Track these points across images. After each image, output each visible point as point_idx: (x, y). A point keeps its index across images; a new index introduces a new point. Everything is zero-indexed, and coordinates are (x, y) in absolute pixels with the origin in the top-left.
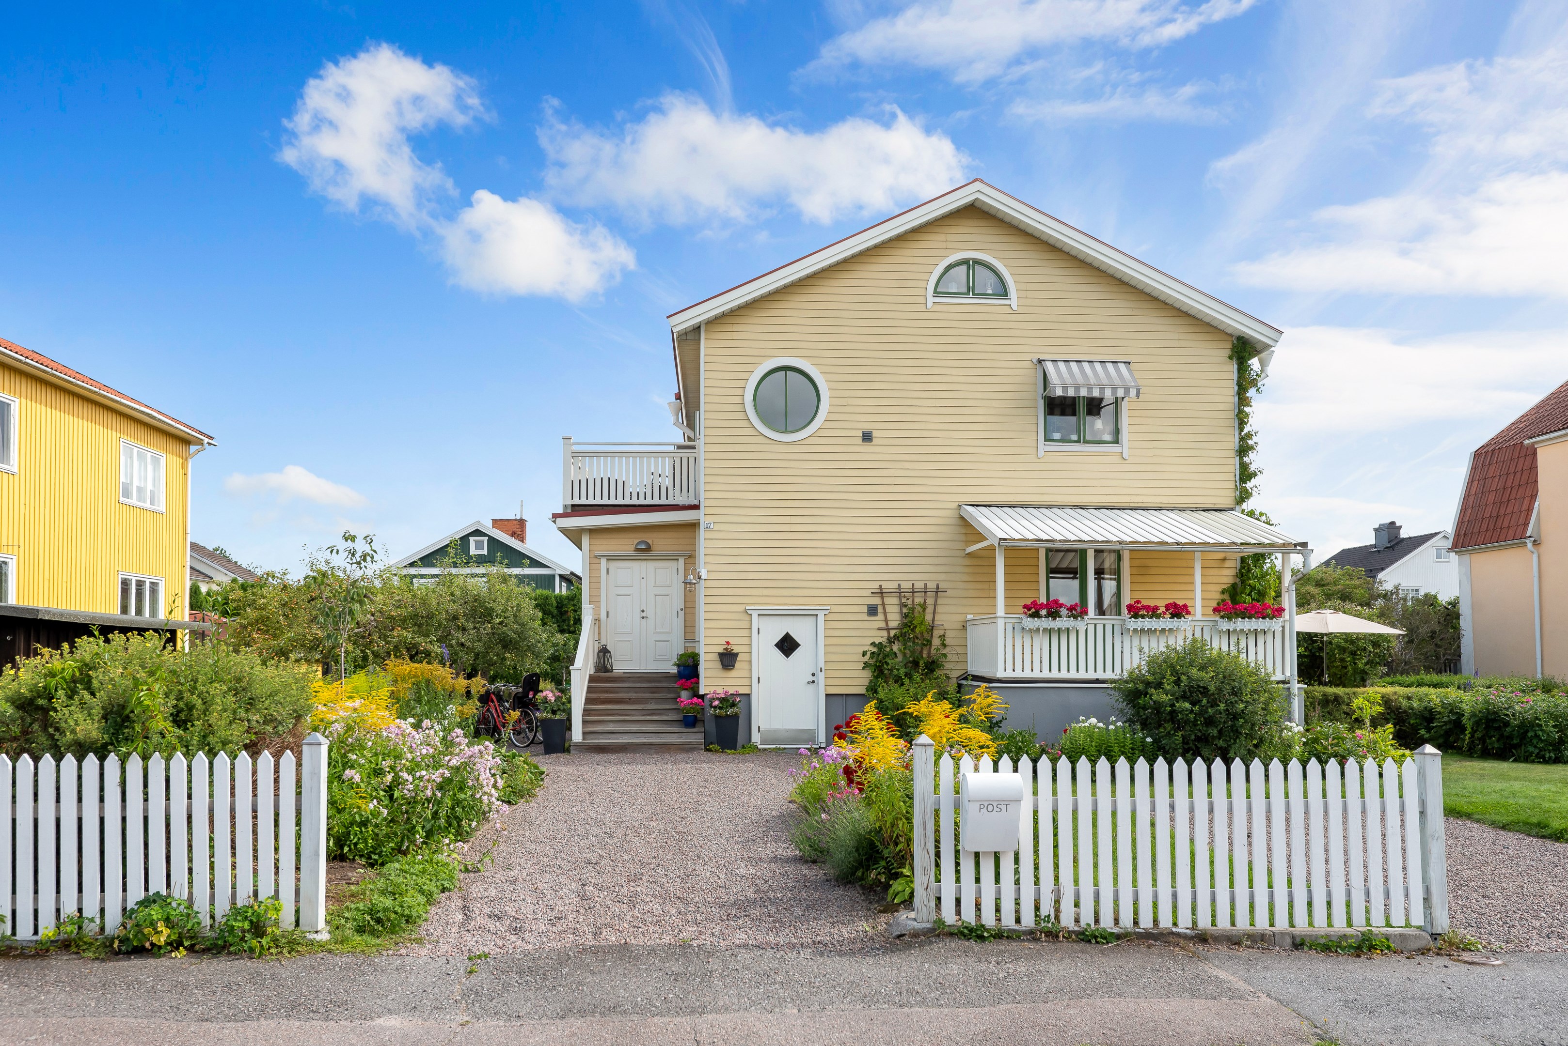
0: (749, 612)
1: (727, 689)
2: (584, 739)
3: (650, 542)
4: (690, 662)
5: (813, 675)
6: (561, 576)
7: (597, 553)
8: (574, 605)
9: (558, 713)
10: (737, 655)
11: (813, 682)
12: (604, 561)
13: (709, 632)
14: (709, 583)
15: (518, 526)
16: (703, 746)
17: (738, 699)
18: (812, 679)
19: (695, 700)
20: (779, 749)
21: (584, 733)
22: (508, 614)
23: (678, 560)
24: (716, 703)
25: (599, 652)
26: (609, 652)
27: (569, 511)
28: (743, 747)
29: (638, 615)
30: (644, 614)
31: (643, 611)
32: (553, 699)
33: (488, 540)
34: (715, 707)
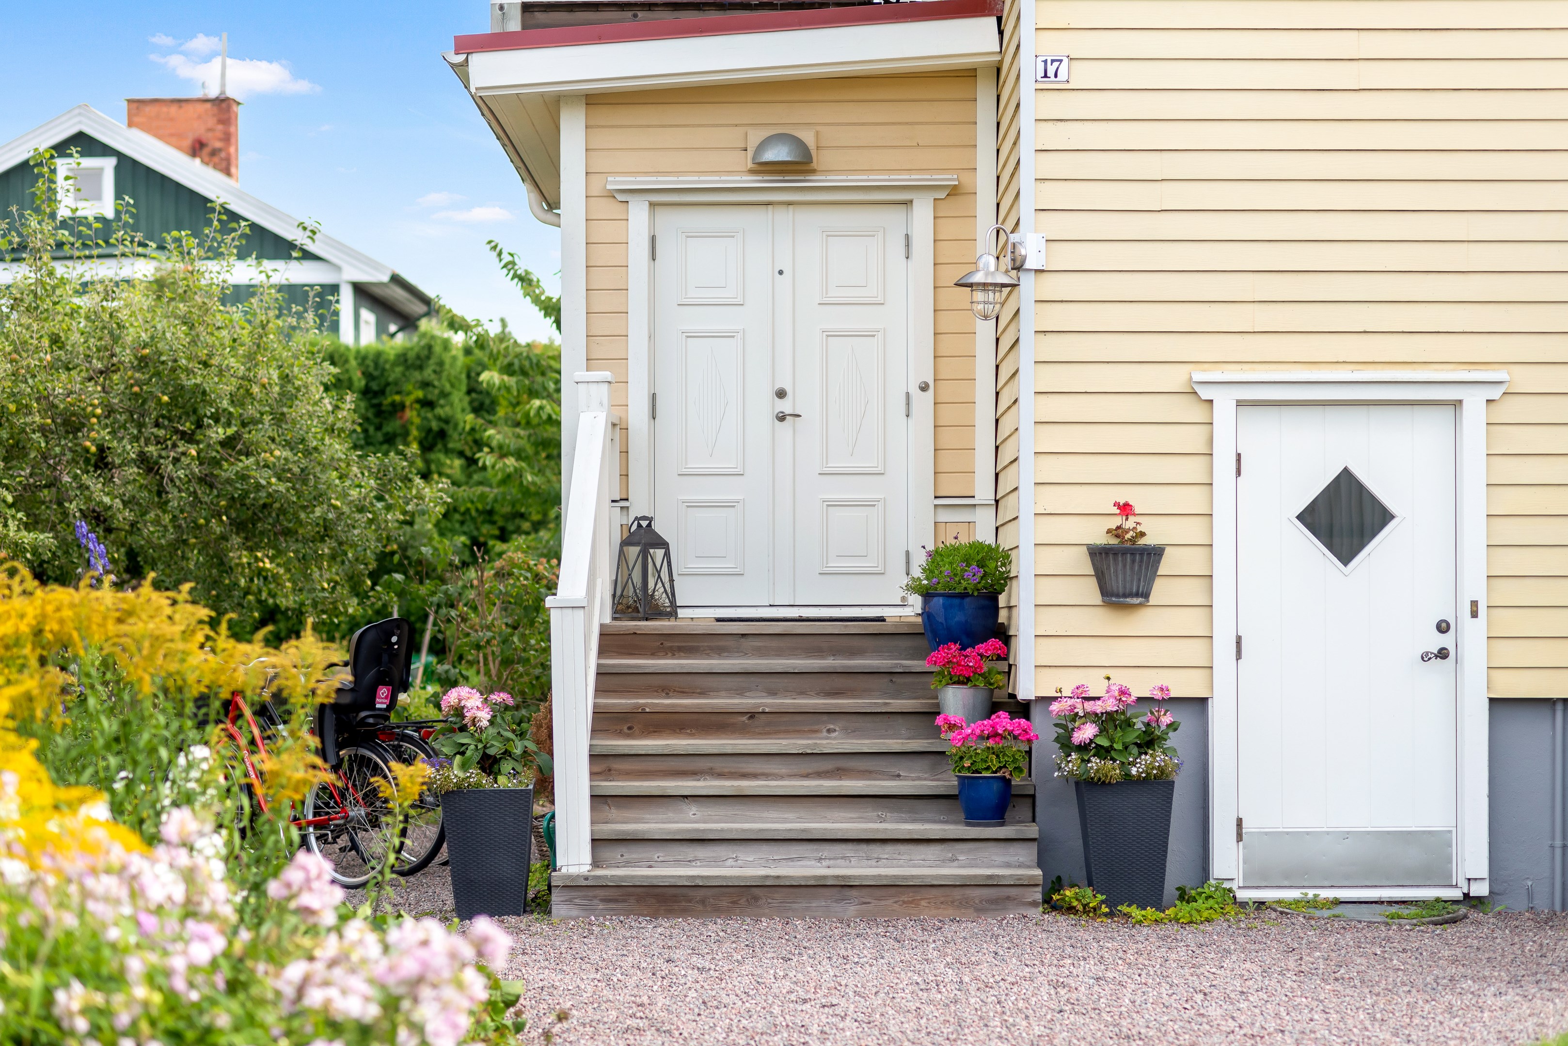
0: (1205, 393)
1: (1120, 679)
2: (596, 863)
3: (808, 137)
4: (970, 581)
5: (1443, 627)
6: (362, 292)
7: (615, 183)
8: (426, 385)
9: (507, 766)
10: (1155, 554)
11: (1443, 654)
12: (638, 212)
13: (1053, 469)
14: (1052, 287)
15: (211, 122)
16: (1037, 895)
17: (1166, 720)
18: (1438, 641)
19: (1004, 721)
20: (1314, 904)
21: (596, 842)
22: (251, 411)
23: (908, 203)
24: (1087, 732)
25: (626, 543)
26: (663, 544)
27: (514, 25)
28: (1183, 896)
29: (767, 405)
30: (785, 406)
31: (781, 394)
32: (484, 716)
33: (118, 169)
34: (1083, 748)
